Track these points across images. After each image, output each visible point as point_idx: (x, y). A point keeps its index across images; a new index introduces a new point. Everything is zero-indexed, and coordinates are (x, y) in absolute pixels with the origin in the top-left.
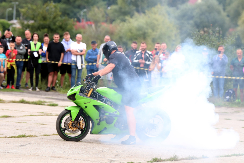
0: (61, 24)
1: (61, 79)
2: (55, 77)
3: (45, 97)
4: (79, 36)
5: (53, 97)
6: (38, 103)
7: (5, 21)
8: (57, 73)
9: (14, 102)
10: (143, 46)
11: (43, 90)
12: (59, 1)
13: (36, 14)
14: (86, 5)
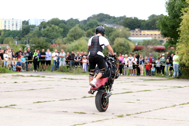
0: (45, 45)
2: (44, 66)
3: (40, 74)
4: (56, 50)
5: (43, 74)
6: (38, 76)
7: (24, 45)
8: (45, 64)
9: (28, 76)
10: (78, 53)
12: (44, 36)
13: (36, 42)
14: (55, 37)
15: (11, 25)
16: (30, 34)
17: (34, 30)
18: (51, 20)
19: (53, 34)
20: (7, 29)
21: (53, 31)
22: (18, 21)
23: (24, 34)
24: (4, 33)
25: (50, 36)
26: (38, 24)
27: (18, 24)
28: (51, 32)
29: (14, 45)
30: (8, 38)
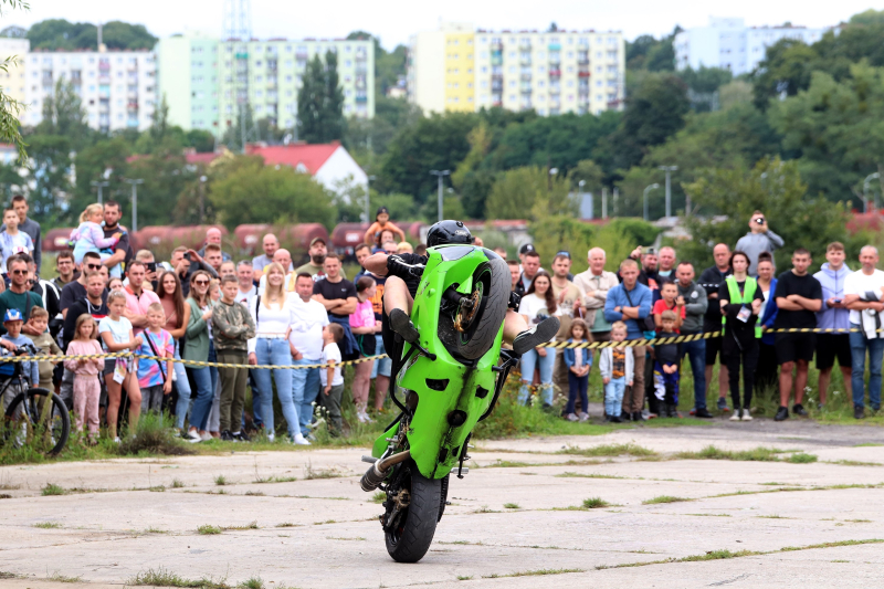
0: (806, 218)
1: (820, 382)
2: (803, 377)
3: (776, 436)
4: (867, 251)
5: (800, 436)
6: (758, 456)
7: (641, 222)
8: (807, 364)
9: (686, 456)
11: (769, 418)
12: (796, 154)
13: (732, 195)
14: (876, 158)
15: (544, 76)
16: (687, 142)
17: (715, 106)
18: (842, 24)
19: (860, 137)
20: (513, 104)
21: (863, 112)
22: (592, 38)
23: (644, 143)
24: (487, 134)
25: (843, 151)
26: (743, 64)
27: (592, 68)
28: (846, 122)
29: (564, 228)
30: (524, 171)
